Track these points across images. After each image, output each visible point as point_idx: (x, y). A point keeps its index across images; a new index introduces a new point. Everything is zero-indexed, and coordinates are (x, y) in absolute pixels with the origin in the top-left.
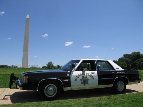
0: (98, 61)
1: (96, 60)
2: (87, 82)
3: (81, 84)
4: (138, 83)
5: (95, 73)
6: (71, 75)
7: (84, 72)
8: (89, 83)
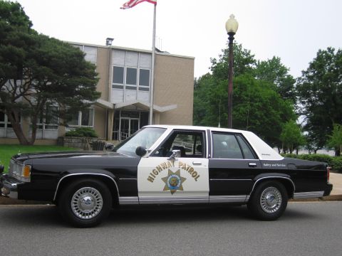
0: (214, 132)
1: (208, 131)
2: (181, 185)
3: (165, 189)
4: (324, 195)
5: (202, 165)
6: (139, 166)
7: (173, 159)
8: (185, 189)
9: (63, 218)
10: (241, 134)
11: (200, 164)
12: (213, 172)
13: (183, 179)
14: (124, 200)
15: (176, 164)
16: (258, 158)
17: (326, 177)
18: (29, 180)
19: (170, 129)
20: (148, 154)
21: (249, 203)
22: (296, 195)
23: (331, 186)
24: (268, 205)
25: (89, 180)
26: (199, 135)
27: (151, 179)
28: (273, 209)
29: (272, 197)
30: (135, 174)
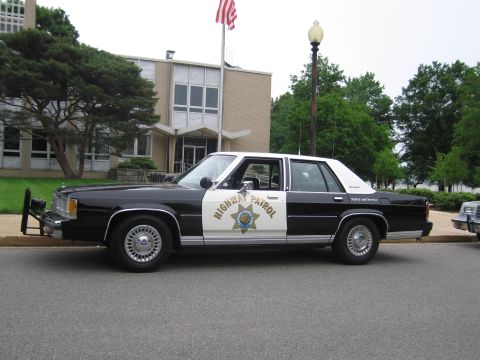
0: (292, 160)
1: (286, 159)
2: (254, 223)
3: (235, 227)
4: (422, 235)
5: (279, 199)
6: (204, 200)
7: (244, 192)
8: (258, 227)
9: (115, 261)
10: (324, 162)
11: (276, 198)
12: (292, 207)
13: (256, 216)
14: (186, 240)
15: (248, 198)
16: (344, 191)
17: (424, 215)
18: (74, 217)
19: (240, 156)
20: (214, 186)
21: (334, 244)
22: (390, 235)
23: (431, 225)
24: (357, 247)
25: (145, 217)
26: (275, 164)
27: (218, 216)
28: (362, 251)
29: (361, 237)
30: (199, 210)
